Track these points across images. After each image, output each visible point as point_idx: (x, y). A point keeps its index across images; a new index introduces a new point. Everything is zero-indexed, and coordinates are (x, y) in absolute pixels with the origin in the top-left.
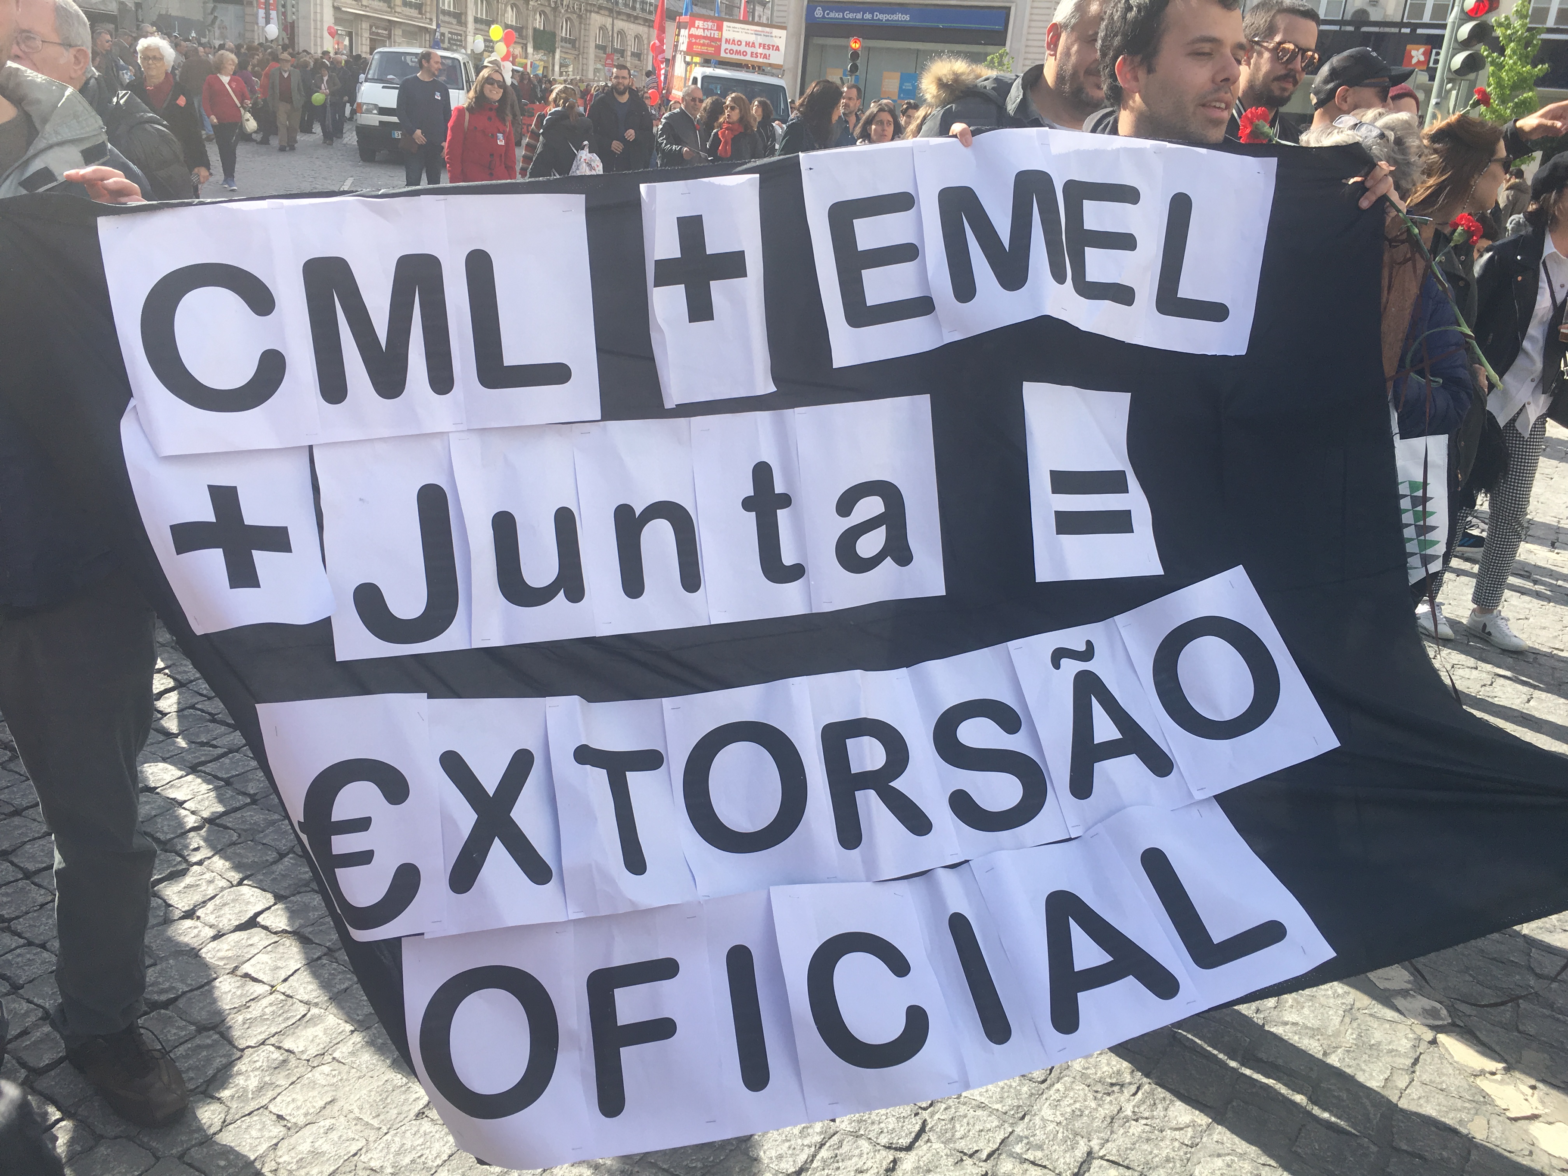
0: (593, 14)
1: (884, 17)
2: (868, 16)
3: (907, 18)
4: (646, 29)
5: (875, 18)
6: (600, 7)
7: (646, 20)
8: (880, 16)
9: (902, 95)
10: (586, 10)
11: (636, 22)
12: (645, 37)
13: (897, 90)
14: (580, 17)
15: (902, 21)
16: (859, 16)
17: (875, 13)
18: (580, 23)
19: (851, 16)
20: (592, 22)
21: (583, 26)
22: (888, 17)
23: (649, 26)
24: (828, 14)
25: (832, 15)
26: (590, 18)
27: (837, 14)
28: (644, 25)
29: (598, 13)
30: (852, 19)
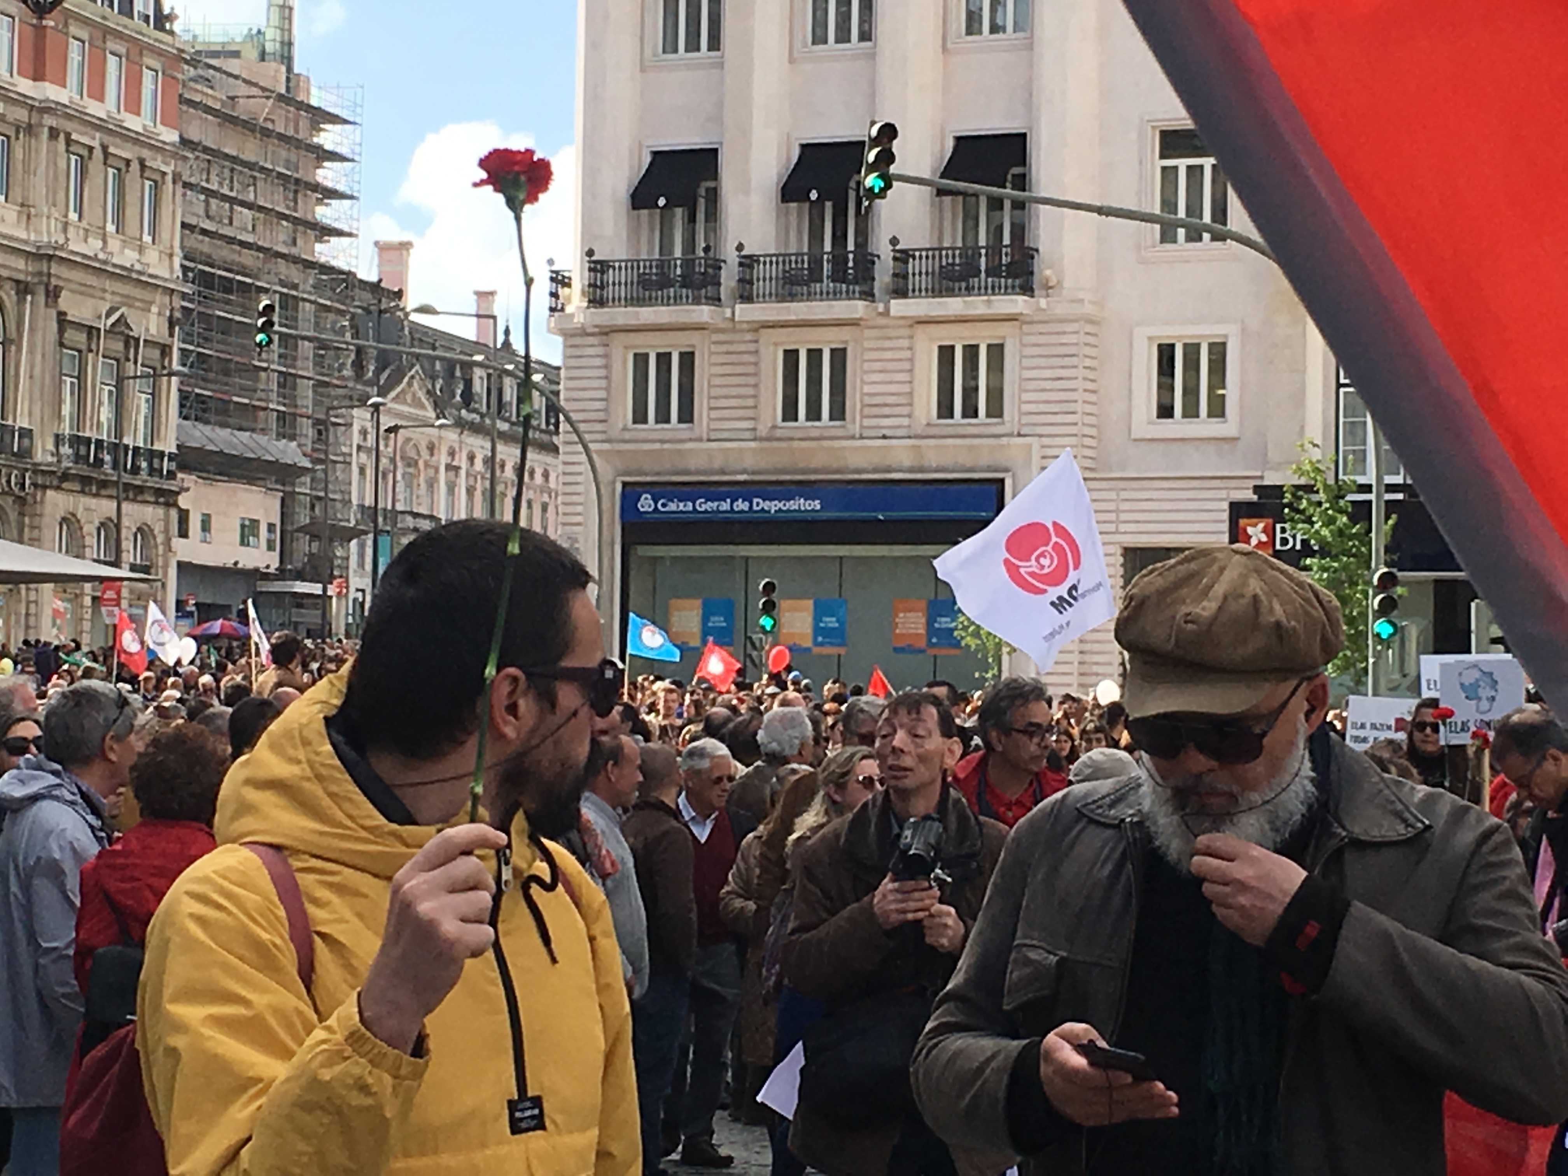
0: (50, 493)
1: (773, 506)
2: (741, 505)
3: (817, 505)
4: (160, 511)
5: (755, 508)
6: (65, 476)
7: (159, 492)
8: (766, 505)
9: (820, 639)
10: (35, 485)
11: (139, 498)
12: (158, 528)
13: (809, 631)
14: (21, 501)
15: (806, 511)
16: (725, 506)
17: (755, 500)
18: (22, 514)
19: (711, 506)
20: (48, 509)
21: (27, 520)
22: (780, 505)
23: (167, 505)
24: (664, 505)
25: (672, 507)
26: (42, 502)
27: (681, 505)
28: (157, 503)
29: (58, 488)
30: (713, 512)
